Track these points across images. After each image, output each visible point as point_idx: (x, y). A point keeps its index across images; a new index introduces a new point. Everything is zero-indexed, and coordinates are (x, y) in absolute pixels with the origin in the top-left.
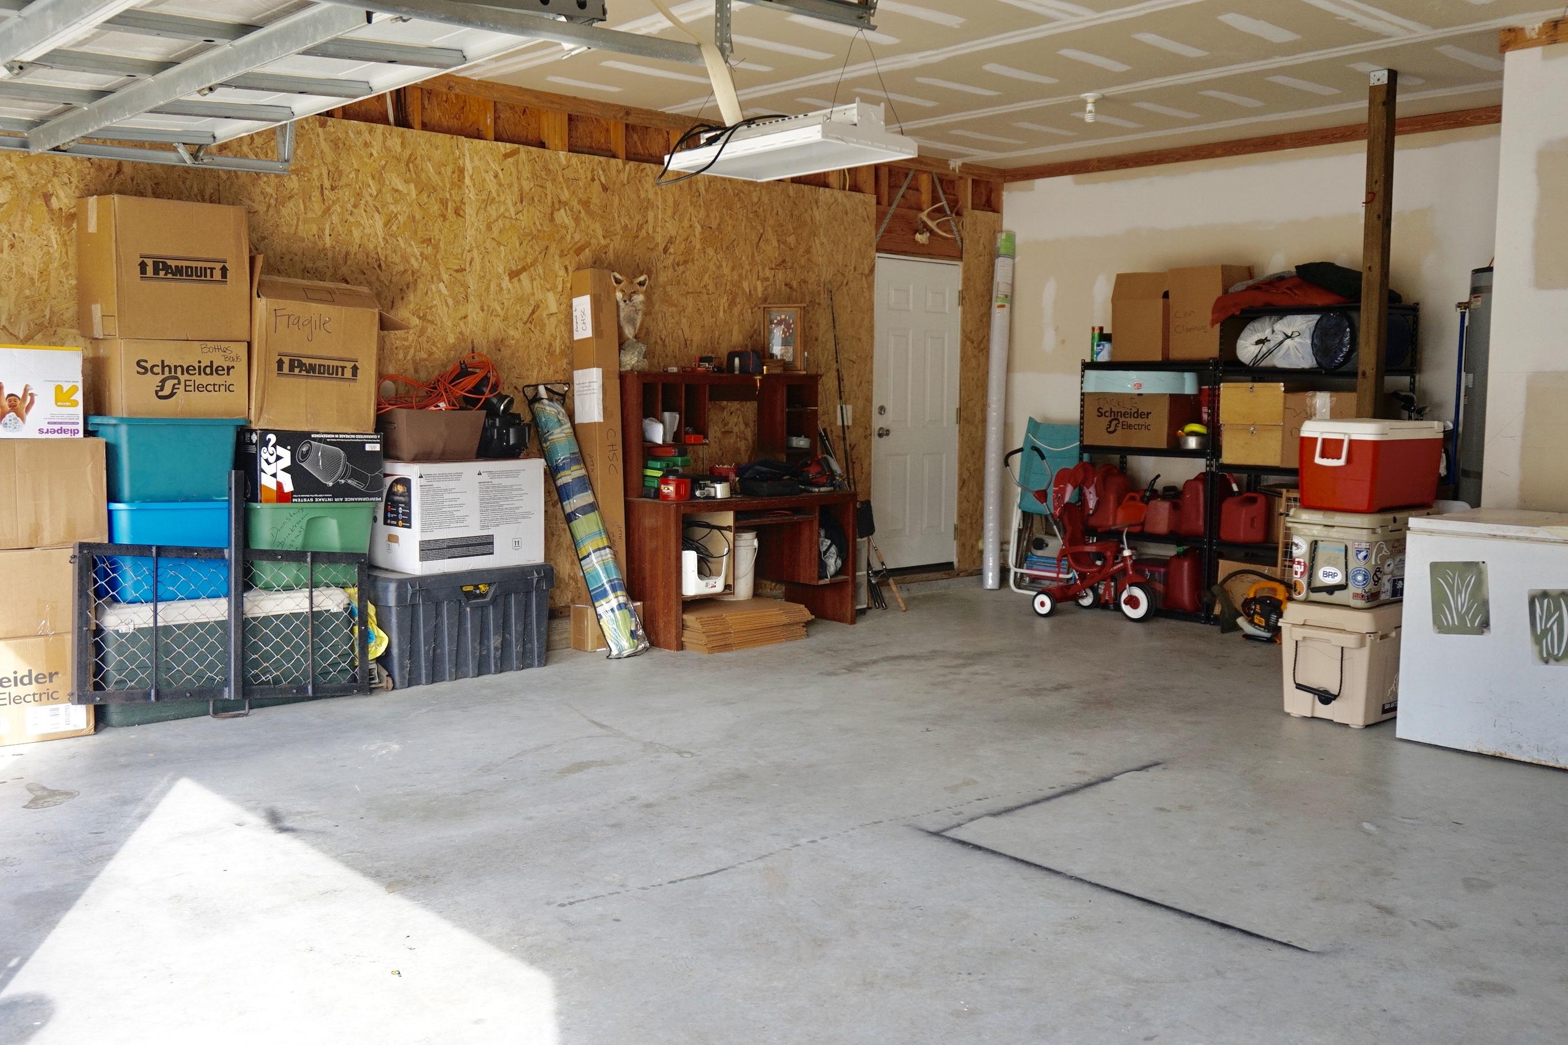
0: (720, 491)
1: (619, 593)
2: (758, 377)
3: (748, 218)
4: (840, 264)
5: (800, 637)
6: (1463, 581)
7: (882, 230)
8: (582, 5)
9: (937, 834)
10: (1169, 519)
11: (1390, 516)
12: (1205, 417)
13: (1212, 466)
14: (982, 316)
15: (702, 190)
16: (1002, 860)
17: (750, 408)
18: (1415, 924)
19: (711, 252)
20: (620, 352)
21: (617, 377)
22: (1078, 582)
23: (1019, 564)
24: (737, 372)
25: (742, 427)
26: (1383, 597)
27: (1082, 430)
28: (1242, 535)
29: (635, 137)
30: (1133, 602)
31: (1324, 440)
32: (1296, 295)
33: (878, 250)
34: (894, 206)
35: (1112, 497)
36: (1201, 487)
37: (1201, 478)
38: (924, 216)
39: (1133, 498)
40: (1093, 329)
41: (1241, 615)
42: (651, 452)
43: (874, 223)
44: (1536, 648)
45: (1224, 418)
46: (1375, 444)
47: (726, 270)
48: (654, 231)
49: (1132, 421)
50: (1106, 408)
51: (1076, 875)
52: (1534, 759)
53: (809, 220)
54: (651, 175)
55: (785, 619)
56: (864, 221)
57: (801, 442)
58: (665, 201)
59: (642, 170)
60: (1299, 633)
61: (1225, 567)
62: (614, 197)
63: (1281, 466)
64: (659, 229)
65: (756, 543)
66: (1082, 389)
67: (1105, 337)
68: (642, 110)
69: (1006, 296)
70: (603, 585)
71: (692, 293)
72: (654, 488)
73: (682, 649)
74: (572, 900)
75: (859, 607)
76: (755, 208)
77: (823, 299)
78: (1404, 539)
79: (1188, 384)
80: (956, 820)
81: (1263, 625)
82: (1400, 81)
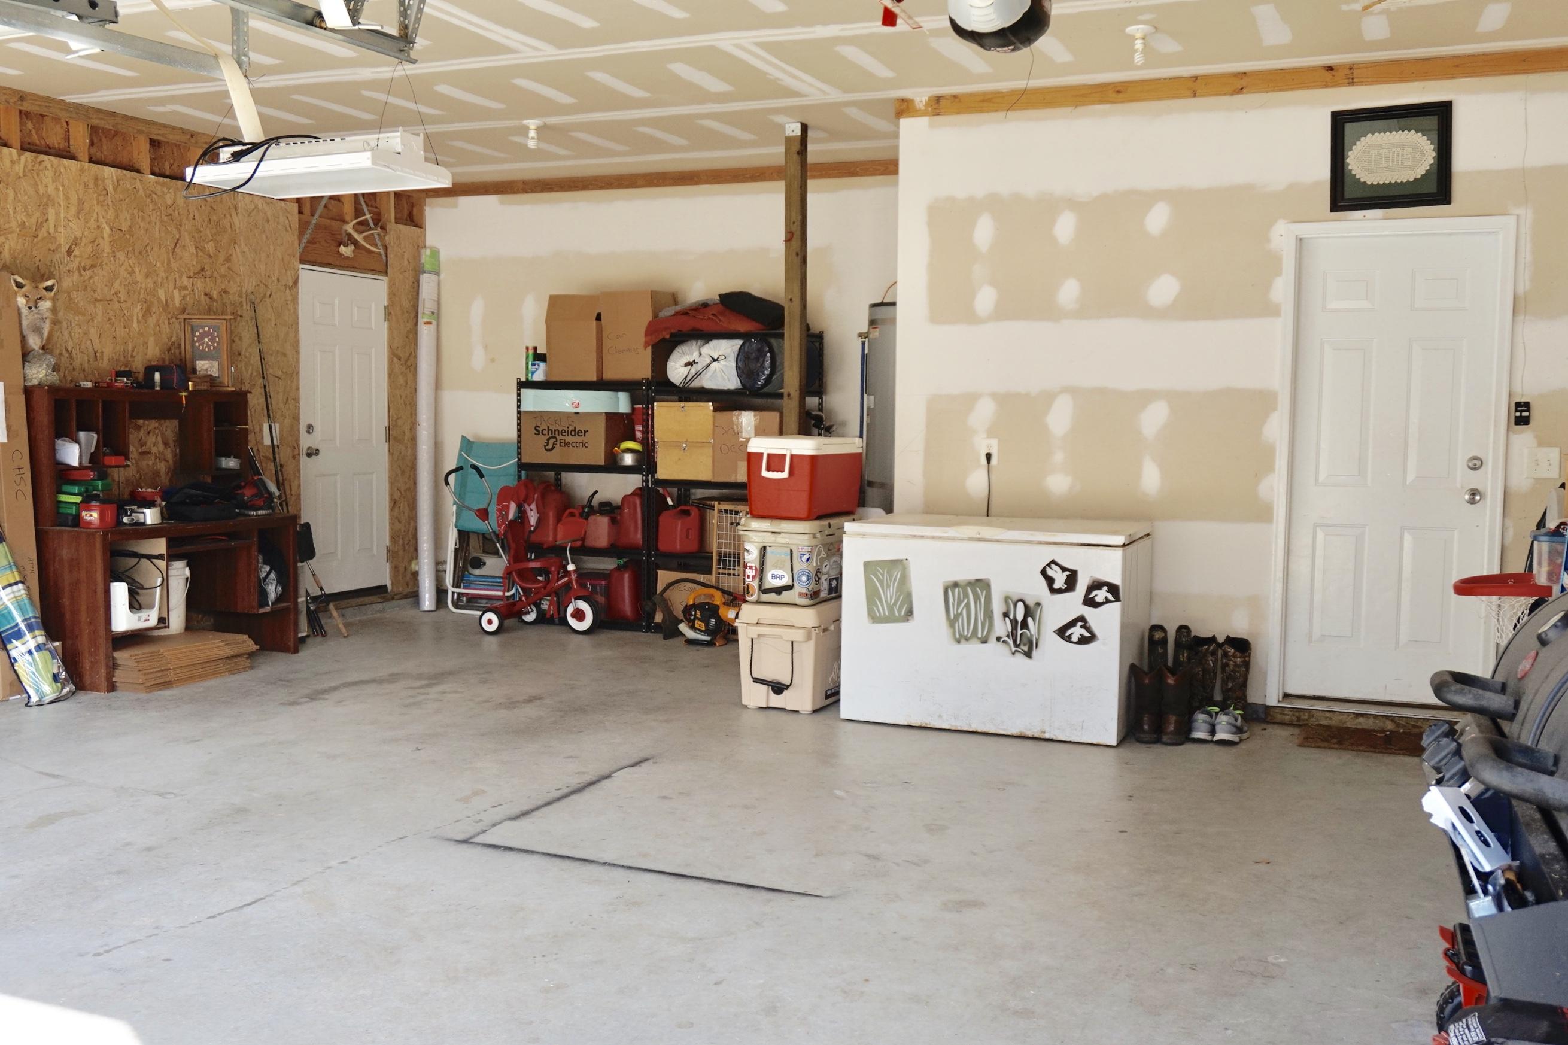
0: (150, 516)
1: (37, 632)
2: (184, 394)
3: (162, 221)
4: (263, 275)
5: (244, 669)
6: (891, 577)
7: (305, 241)
8: (93, 5)
9: (465, 841)
10: (609, 534)
11: (825, 522)
12: (639, 435)
13: (648, 481)
14: (409, 332)
15: (110, 189)
16: (536, 857)
17: (170, 427)
18: (898, 865)
19: (121, 255)
20: (24, 364)
21: (21, 391)
22: (523, 599)
23: (456, 584)
24: (158, 388)
25: (161, 447)
26: (824, 594)
27: (519, 448)
28: (678, 547)
29: (30, 125)
30: (579, 615)
31: (769, 455)
32: (720, 320)
33: (302, 261)
34: (316, 216)
35: (551, 514)
36: (638, 502)
37: (639, 492)
38: (349, 228)
39: (572, 515)
40: (527, 348)
41: (682, 621)
42: (64, 475)
43: (297, 233)
44: (951, 631)
45: (658, 436)
46: (813, 458)
47: (139, 277)
48: (56, 231)
49: (569, 439)
50: (543, 426)
51: (609, 862)
52: (952, 726)
53: (228, 226)
54: (50, 169)
55: (228, 651)
56: (287, 230)
57: (230, 463)
58: (67, 198)
59: (41, 162)
60: (754, 631)
61: (664, 577)
62: (8, 191)
63: (713, 481)
64: (61, 229)
65: (187, 572)
66: (519, 406)
67: (539, 357)
68: (38, 96)
69: (433, 313)
70: (17, 625)
71: (101, 300)
72: (71, 514)
73: (113, 691)
74: (107, 948)
75: (300, 635)
76: (170, 211)
77: (246, 311)
78: (841, 541)
79: (622, 403)
80: (479, 827)
81: (704, 629)
82: (810, 133)
